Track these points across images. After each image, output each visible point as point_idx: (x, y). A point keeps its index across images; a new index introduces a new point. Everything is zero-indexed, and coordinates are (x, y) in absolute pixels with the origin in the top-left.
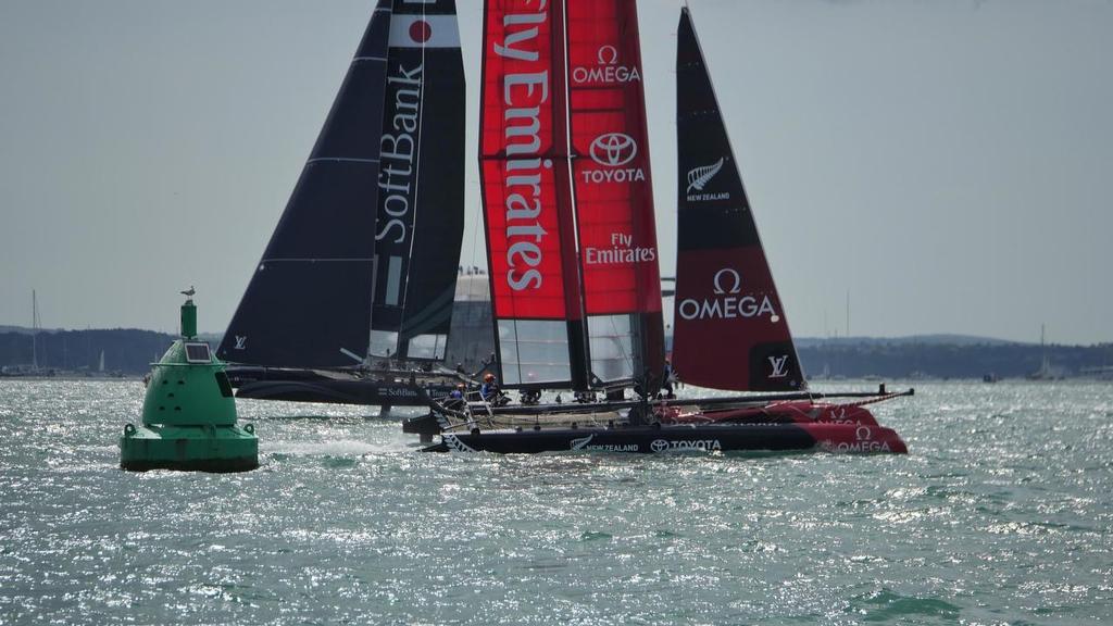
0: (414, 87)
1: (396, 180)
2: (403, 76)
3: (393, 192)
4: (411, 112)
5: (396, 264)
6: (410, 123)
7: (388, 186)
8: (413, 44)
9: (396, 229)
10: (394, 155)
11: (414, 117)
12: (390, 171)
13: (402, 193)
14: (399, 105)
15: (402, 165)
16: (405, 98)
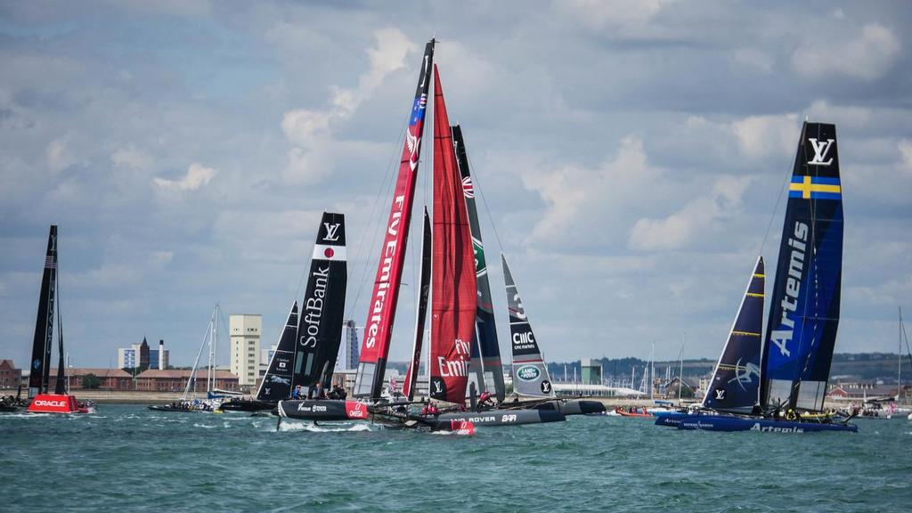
0: (324, 278)
1: (314, 319)
2: (320, 272)
3: (312, 324)
4: (323, 288)
5: (311, 356)
6: (321, 294)
7: (310, 322)
8: (326, 258)
9: (312, 341)
10: (314, 308)
11: (323, 291)
12: (311, 315)
13: (316, 325)
14: (318, 285)
15: (316, 312)
16: (320, 282)
